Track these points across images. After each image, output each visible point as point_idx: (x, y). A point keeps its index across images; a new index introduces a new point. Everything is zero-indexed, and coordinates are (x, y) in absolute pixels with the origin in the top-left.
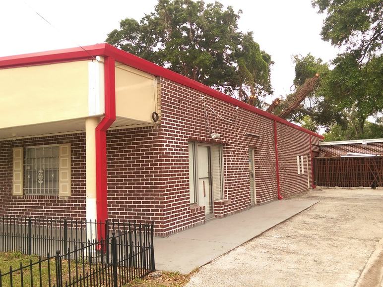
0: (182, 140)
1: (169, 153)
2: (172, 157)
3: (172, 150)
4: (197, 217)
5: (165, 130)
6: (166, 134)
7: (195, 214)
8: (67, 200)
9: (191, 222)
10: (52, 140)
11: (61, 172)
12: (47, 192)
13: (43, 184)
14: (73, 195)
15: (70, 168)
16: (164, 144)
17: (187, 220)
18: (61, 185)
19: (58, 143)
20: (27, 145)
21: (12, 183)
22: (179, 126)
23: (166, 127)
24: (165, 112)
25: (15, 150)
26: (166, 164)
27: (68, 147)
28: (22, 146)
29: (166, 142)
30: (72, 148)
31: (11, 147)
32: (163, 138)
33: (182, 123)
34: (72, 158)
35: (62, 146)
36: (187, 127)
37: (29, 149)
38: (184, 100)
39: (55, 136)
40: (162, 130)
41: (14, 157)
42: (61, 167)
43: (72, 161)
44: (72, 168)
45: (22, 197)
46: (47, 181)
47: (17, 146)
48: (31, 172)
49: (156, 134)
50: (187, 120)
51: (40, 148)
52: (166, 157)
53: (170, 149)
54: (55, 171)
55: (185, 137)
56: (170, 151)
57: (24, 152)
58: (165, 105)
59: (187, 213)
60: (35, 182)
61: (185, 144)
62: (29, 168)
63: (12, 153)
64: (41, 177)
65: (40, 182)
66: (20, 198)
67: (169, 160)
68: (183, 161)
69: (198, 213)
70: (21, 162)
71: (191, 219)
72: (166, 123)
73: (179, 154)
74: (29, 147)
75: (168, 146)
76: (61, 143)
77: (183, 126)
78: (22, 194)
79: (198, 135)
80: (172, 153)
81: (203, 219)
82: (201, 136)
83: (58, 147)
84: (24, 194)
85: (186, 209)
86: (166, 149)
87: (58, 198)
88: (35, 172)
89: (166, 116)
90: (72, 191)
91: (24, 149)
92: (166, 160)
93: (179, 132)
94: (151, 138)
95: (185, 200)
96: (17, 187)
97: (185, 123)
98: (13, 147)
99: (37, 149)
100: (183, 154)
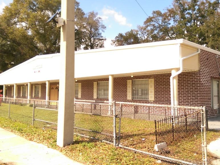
0: (208, 77)
1: (203, 83)
2: (204, 85)
3: (204, 82)
4: (214, 114)
5: (202, 73)
6: (202, 75)
7: (213, 112)
8: (153, 102)
9: (212, 116)
10: (145, 77)
11: (150, 90)
12: (143, 99)
13: (141, 95)
14: (155, 100)
15: (154, 89)
16: (201, 79)
17: (210, 114)
18: (150, 96)
19: (148, 78)
20: (133, 79)
21: (127, 94)
22: (207, 71)
23: (202, 72)
24: (202, 65)
25: (128, 81)
26: (202, 88)
27: (153, 80)
28: (131, 79)
29: (202, 78)
30: (155, 80)
31: (126, 79)
32: (201, 76)
33: (208, 69)
34: (155, 85)
35: (150, 80)
36: (210, 71)
37: (134, 81)
38: (209, 59)
39: (147, 75)
40: (200, 73)
41: (128, 84)
42: (150, 88)
43: (155, 86)
44: (155, 89)
45: (131, 100)
46: (143, 94)
47: (129, 79)
48: (135, 90)
49: (198, 75)
50: (210, 68)
51: (139, 80)
52: (202, 85)
53: (203, 82)
54: (147, 90)
55: (209, 76)
56: (204, 83)
57: (132, 82)
58: (202, 62)
59: (210, 111)
60: (137, 94)
61: (209, 79)
62: (134, 88)
63: (127, 82)
64: (140, 92)
65: (140, 94)
66: (130, 100)
67: (203, 87)
68: (209, 87)
69: (215, 112)
70: (131, 86)
71: (212, 114)
72: (202, 70)
73: (207, 84)
74: (134, 80)
75: (203, 80)
76: (150, 78)
77: (208, 71)
78: (131, 99)
79: (215, 75)
80: (204, 84)
81: (216, 115)
82: (216, 75)
83: (148, 80)
84: (132, 99)
85: (210, 109)
86: (202, 82)
87: (148, 101)
88: (137, 90)
89: (202, 67)
90: (155, 99)
91: (132, 80)
92: (202, 87)
93: (207, 74)
94: (195, 77)
95: (209, 105)
96: (129, 96)
97: (209, 70)
98: (127, 79)
99: (138, 80)
100: (208, 84)
